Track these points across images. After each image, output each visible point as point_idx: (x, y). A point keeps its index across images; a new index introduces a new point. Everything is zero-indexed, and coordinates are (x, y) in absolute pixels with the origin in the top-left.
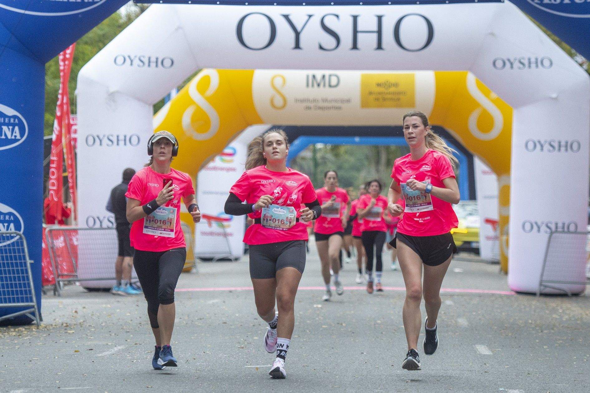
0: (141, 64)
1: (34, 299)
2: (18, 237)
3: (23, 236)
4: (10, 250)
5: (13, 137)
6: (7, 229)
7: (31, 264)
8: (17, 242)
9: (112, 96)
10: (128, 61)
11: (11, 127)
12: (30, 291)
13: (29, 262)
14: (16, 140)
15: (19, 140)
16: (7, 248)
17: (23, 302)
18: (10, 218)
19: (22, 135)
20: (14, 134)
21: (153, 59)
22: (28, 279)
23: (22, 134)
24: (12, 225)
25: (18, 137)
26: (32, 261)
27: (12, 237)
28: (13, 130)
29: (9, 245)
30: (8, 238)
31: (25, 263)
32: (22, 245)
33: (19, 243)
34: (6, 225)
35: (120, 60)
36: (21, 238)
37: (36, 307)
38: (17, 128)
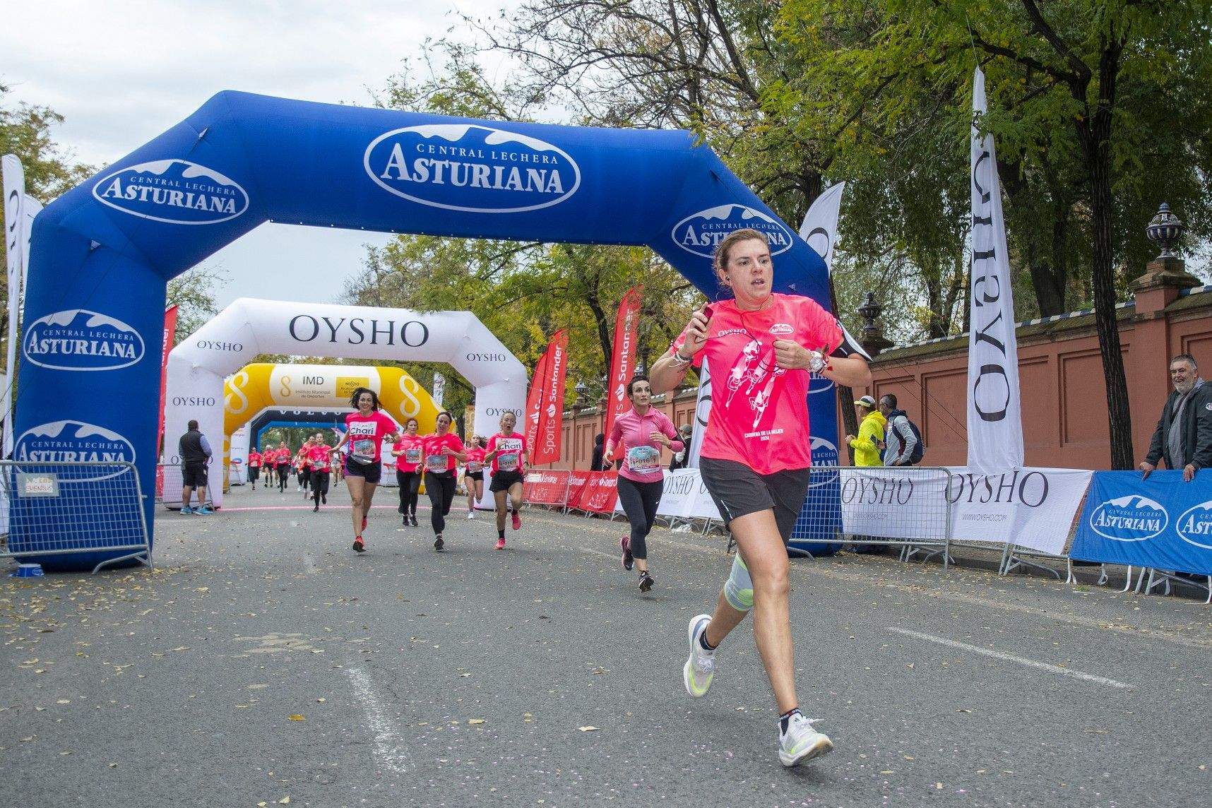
0: (218, 348)
1: (147, 540)
2: (129, 468)
3: (135, 468)
4: (118, 483)
5: (126, 356)
6: (116, 459)
7: (144, 499)
8: (127, 474)
9: (195, 370)
10: (208, 345)
11: (124, 345)
12: (142, 531)
13: (141, 497)
14: (130, 360)
15: (133, 359)
16: (115, 481)
17: (132, 543)
18: (119, 447)
19: (137, 355)
20: (128, 353)
21: (227, 345)
22: (140, 517)
23: (138, 353)
24: (121, 455)
25: (133, 356)
26: (146, 496)
27: (122, 469)
28: (127, 348)
29: (117, 478)
30: (116, 470)
31: (137, 499)
32: (134, 477)
33: (130, 475)
34: (114, 454)
35: (202, 345)
36: (132, 470)
37: (148, 549)
38: (131, 347)
